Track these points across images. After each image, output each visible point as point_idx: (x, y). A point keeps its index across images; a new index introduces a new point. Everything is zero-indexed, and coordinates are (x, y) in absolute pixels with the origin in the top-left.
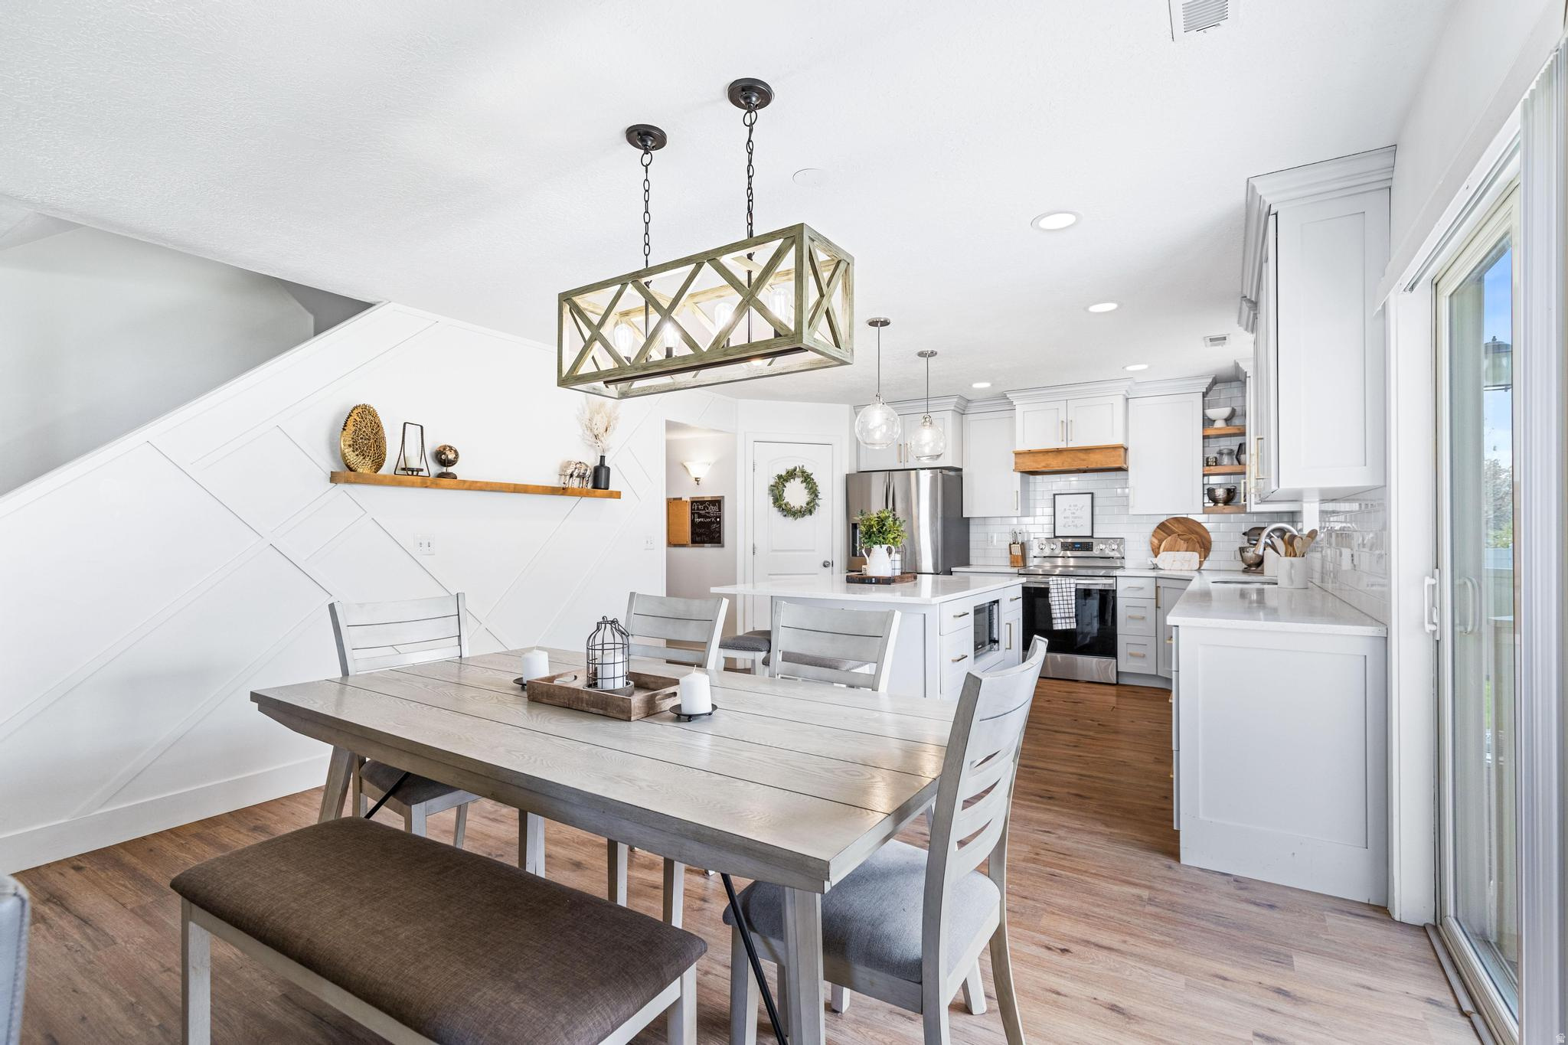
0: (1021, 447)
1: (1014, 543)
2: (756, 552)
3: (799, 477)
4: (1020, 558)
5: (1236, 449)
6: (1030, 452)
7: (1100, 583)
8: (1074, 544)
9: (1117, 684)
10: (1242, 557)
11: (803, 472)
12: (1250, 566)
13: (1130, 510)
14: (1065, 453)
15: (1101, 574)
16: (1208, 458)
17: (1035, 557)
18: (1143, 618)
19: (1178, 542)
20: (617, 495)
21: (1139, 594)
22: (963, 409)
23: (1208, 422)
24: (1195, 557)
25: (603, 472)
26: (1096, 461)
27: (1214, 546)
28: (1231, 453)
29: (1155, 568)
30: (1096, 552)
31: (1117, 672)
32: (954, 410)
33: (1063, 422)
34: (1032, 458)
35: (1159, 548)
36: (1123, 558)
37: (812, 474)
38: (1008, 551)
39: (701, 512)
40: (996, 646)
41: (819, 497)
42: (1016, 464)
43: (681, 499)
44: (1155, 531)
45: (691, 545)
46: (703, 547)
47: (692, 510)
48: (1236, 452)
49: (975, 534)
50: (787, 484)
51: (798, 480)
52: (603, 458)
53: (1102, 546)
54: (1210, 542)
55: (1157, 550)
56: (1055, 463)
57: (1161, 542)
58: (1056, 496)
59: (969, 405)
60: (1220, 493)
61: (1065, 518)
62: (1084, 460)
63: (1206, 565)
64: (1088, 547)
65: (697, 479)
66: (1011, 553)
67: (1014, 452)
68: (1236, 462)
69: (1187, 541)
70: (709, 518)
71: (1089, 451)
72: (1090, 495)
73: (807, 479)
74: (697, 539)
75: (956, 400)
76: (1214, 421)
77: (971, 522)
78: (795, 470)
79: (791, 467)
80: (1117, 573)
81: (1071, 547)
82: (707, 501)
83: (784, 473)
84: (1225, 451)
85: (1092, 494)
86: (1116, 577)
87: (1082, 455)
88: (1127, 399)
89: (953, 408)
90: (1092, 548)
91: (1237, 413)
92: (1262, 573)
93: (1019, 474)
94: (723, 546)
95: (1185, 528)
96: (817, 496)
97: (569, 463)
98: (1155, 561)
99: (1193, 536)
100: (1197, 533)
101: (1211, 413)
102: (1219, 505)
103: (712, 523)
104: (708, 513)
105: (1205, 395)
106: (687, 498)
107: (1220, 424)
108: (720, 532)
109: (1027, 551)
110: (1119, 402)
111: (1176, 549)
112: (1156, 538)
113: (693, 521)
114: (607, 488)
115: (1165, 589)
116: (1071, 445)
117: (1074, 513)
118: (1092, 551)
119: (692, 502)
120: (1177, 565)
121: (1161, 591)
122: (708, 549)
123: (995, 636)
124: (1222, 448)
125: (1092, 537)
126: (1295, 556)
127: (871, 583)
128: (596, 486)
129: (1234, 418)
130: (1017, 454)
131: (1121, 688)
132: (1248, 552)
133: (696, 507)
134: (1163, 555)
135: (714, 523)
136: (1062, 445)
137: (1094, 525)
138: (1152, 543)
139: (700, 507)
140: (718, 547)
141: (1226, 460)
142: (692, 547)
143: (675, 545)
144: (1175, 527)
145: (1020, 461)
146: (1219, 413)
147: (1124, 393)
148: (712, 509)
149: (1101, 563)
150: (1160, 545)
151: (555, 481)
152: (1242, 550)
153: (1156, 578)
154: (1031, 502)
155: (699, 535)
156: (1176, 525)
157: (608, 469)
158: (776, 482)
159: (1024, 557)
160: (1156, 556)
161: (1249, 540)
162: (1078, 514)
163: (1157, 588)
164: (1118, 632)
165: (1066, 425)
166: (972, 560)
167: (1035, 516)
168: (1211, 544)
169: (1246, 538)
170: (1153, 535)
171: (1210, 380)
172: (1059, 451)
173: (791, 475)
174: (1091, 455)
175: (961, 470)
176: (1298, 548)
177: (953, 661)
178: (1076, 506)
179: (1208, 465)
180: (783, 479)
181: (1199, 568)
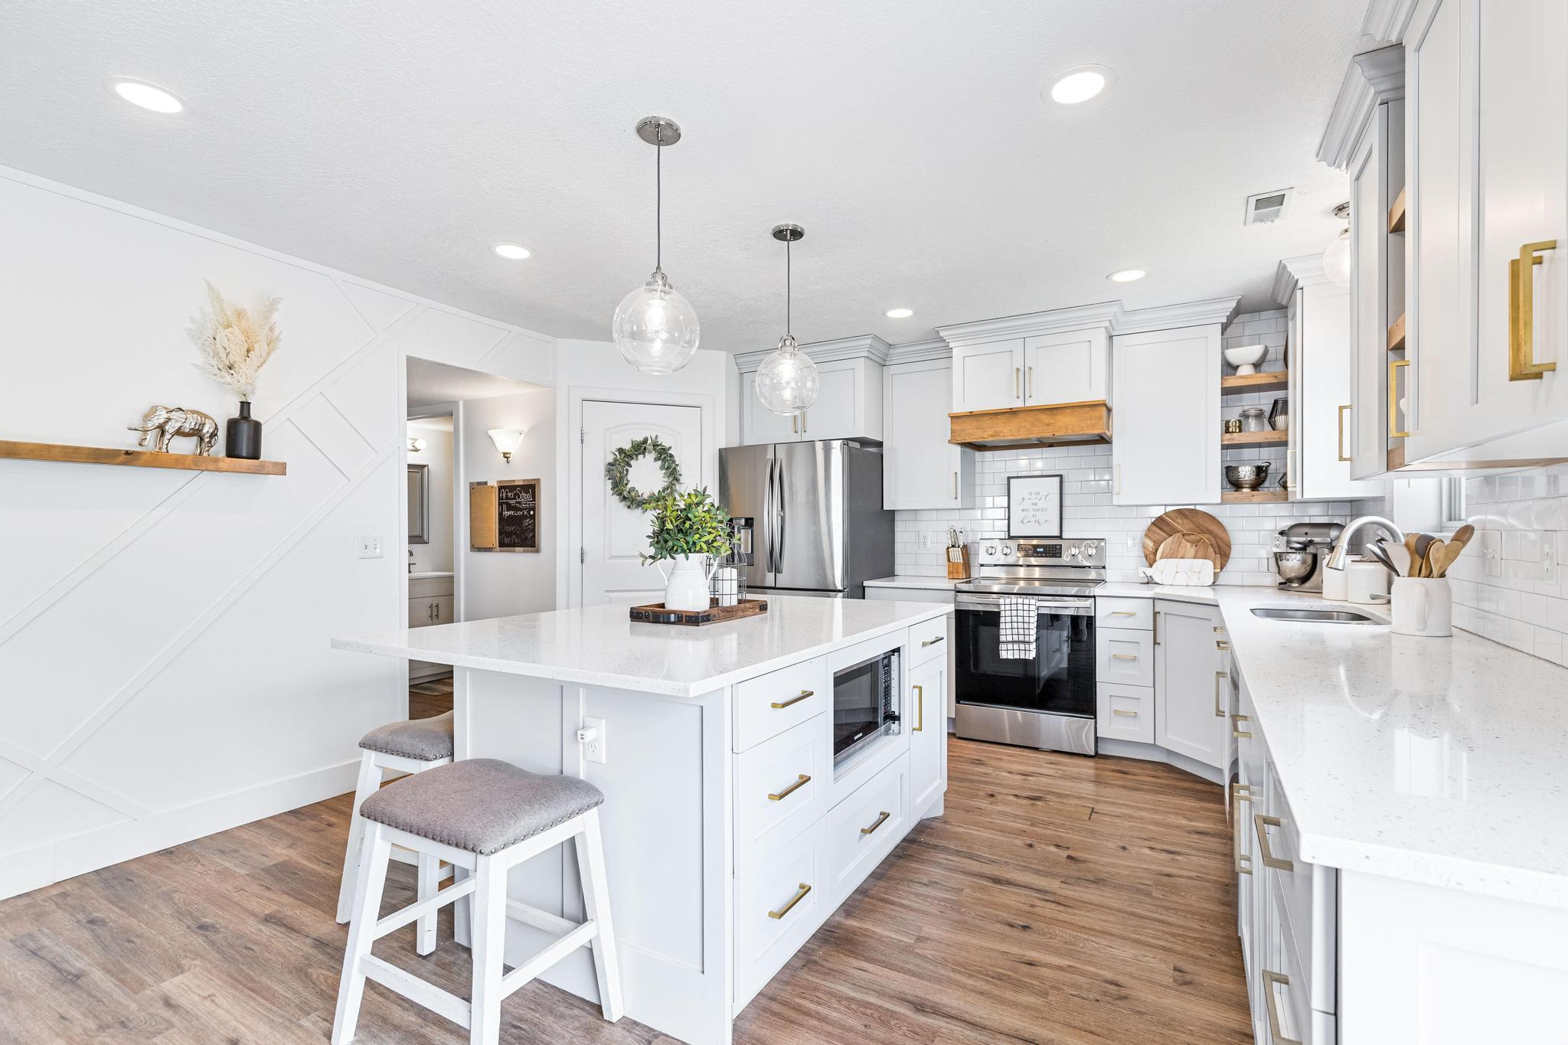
0: (959, 409)
1: (953, 546)
2: (585, 559)
3: (650, 452)
4: (961, 568)
5: (1267, 409)
6: (972, 415)
7: (1071, 607)
8: (1036, 547)
9: (1097, 756)
10: (1279, 567)
11: (655, 445)
12: (1289, 581)
13: (1115, 498)
14: (1021, 415)
15: (1073, 593)
16: (1227, 422)
17: (982, 565)
18: (1135, 659)
19: (1182, 545)
20: (281, 469)
21: (1129, 623)
22: (882, 357)
23: (1229, 368)
24: (1207, 567)
25: (245, 429)
26: (1066, 426)
27: (1235, 552)
28: (1259, 415)
29: (1150, 582)
30: (1066, 559)
31: (1096, 738)
32: (867, 357)
33: (1018, 370)
34: (975, 423)
35: (1155, 554)
36: (1104, 567)
37: (670, 448)
38: (946, 556)
39: (511, 502)
40: (895, 726)
41: (682, 481)
42: (952, 431)
43: (486, 483)
44: (1149, 529)
45: (498, 549)
46: (514, 551)
47: (499, 499)
48: (1267, 414)
49: (903, 534)
50: (632, 462)
51: (651, 456)
52: (245, 406)
53: (1074, 551)
54: (1229, 546)
55: (1151, 556)
56: (1009, 431)
57: (1157, 545)
58: (1011, 480)
59: (891, 352)
60: (1246, 473)
61: (1023, 510)
62: (1048, 425)
63: (1225, 577)
64: (1054, 551)
65: (506, 456)
66: (949, 560)
67: (949, 414)
68: (1268, 427)
69: (1195, 543)
70: (521, 510)
71: (1054, 412)
72: (1058, 479)
73: (664, 455)
74: (507, 540)
75: (869, 341)
76: (1238, 366)
77: (897, 517)
78: (645, 441)
79: (640, 438)
80: (1097, 590)
81: (1034, 551)
82: (518, 486)
83: (627, 446)
84: (1252, 412)
85: (1061, 476)
86: (1094, 597)
87: (1044, 417)
88: (1111, 337)
89: (866, 354)
90: (1061, 553)
91: (1269, 356)
92: (1318, 591)
93: (958, 448)
94: (538, 551)
95: (1192, 526)
96: (677, 480)
97: (154, 410)
98: (1149, 572)
99: (1205, 537)
100: (1210, 532)
101: (1234, 355)
102: (1244, 490)
103: (524, 517)
104: (520, 503)
105: (1225, 327)
106: (493, 483)
107: (1246, 371)
108: (533, 530)
109: (972, 557)
110: (1101, 338)
111: (1181, 554)
112: (1151, 539)
113: (501, 514)
114: (255, 455)
115: (1167, 616)
116: (1031, 403)
117: (1035, 504)
118: (1061, 557)
119: (500, 488)
120: (1181, 579)
121: (1160, 618)
122: (518, 555)
123: (894, 708)
124: (1246, 408)
125: (1060, 537)
126: (1429, 575)
127: (668, 622)
128: (232, 452)
129: (1265, 364)
130: (954, 418)
131: (1102, 764)
132: (1288, 560)
133: (504, 495)
134: (1160, 563)
135: (525, 517)
136: (1018, 404)
137: (1063, 520)
138: (1144, 546)
139: (509, 494)
140: (531, 552)
141: (1252, 424)
142: (500, 551)
143: (480, 550)
144: (1179, 524)
145: (957, 428)
146: (1245, 354)
147: (1107, 324)
148: (525, 497)
149: (1073, 574)
150: (1157, 549)
151: (129, 442)
152: (1278, 557)
153: (1154, 599)
154: (978, 488)
155: (509, 534)
156: (1180, 521)
157: (257, 426)
158: (615, 460)
159: (967, 565)
160: (1151, 566)
161: (1288, 542)
162: (1041, 504)
163: (1155, 614)
164: (1098, 679)
165: (1023, 374)
166: (898, 569)
167: (983, 508)
168: (1230, 548)
169: (1285, 539)
170: (1146, 535)
171: (1234, 304)
172: (1013, 413)
173: (639, 448)
174: (1059, 417)
175: (880, 444)
176: (1437, 561)
177: (772, 797)
178: (1036, 493)
179: (1227, 431)
180: (627, 456)
181: (1214, 583)
